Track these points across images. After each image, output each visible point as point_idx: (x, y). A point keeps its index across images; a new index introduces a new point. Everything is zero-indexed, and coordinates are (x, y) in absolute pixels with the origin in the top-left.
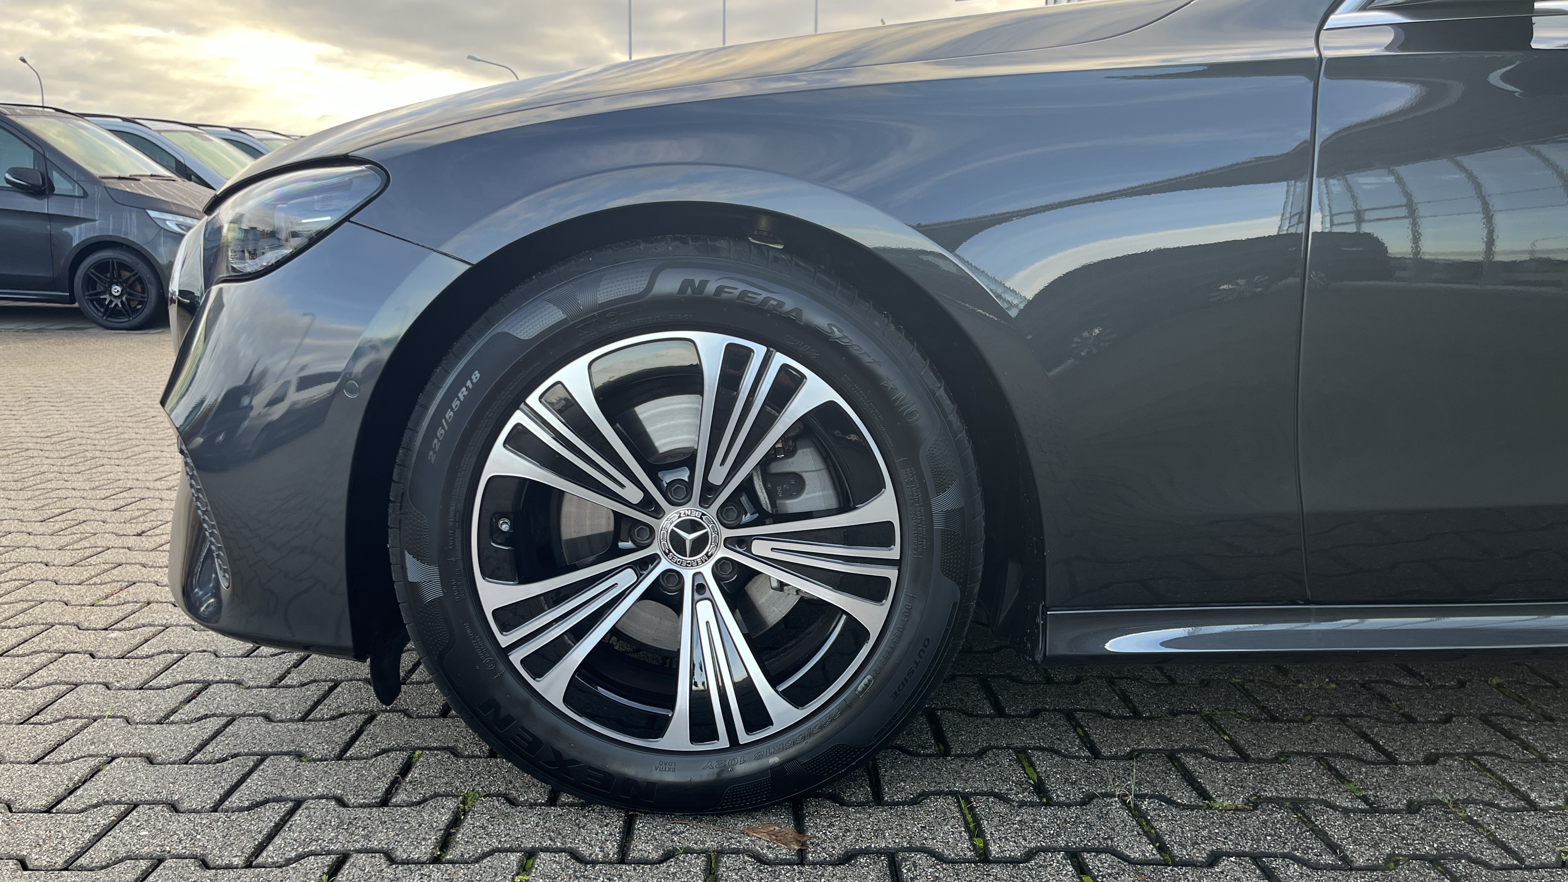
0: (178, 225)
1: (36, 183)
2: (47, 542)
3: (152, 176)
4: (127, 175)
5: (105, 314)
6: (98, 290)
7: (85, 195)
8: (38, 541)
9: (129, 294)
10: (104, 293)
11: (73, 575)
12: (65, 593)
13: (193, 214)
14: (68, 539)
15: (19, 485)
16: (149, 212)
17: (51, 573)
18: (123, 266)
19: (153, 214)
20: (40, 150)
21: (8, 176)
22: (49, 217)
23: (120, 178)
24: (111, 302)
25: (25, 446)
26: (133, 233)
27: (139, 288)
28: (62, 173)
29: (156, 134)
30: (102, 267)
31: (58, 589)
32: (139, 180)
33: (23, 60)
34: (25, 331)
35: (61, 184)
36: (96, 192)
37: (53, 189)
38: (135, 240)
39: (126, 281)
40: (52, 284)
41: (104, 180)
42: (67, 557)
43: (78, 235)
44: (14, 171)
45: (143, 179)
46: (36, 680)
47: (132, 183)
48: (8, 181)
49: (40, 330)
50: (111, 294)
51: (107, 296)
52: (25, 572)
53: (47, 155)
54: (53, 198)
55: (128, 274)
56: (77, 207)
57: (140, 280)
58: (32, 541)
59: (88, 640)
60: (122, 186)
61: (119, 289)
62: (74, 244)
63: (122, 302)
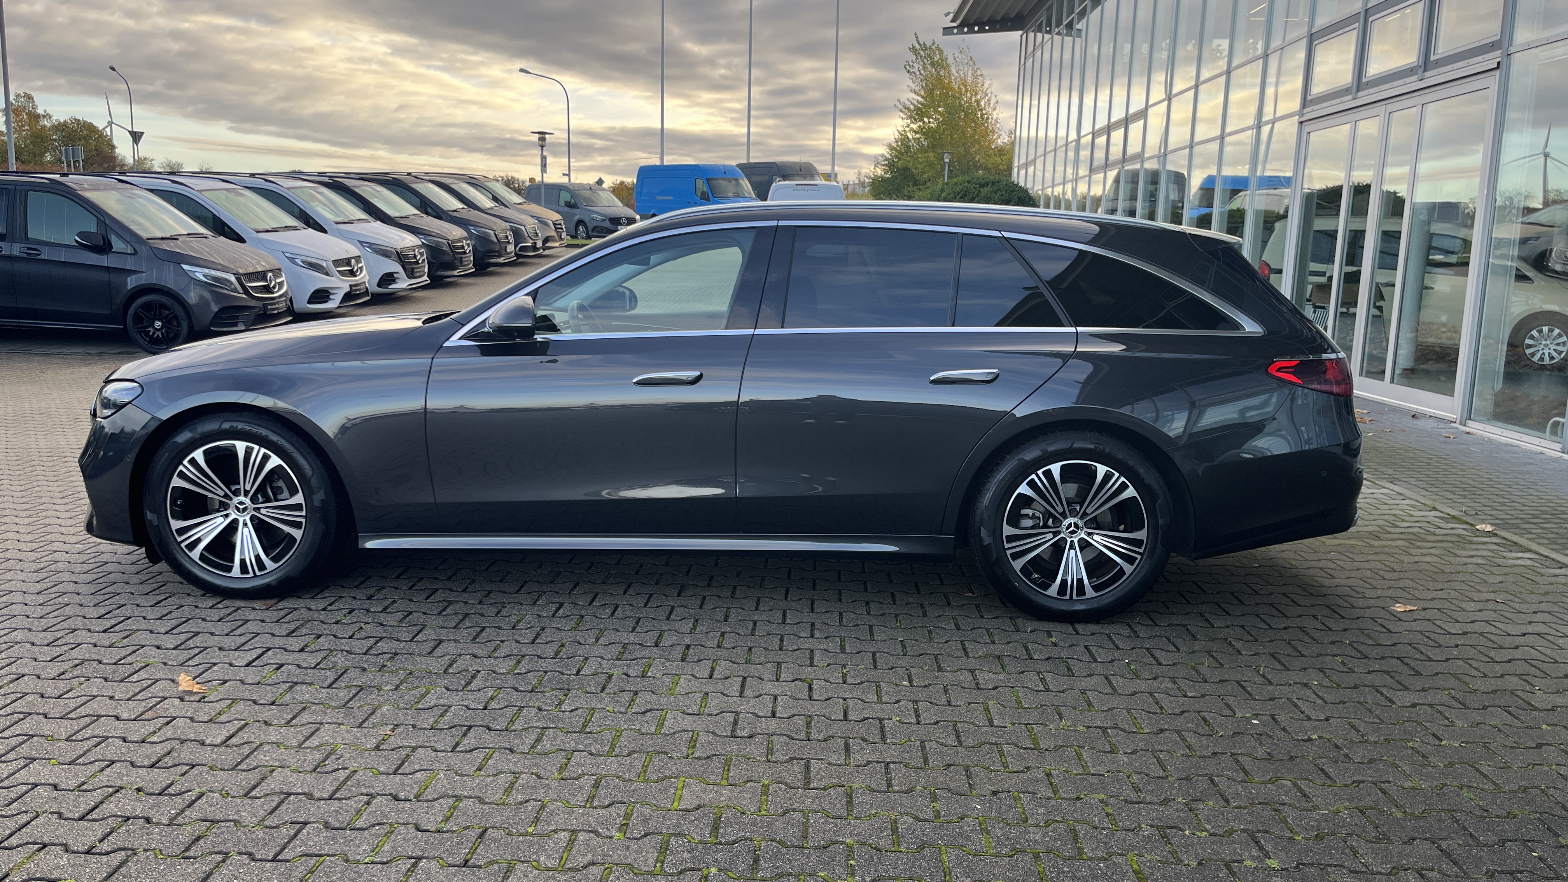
0: (204, 276)
1: (98, 243)
2: (61, 508)
3: (188, 234)
4: (168, 235)
5: (149, 342)
6: (145, 324)
7: (135, 253)
8: (57, 507)
9: (168, 328)
10: (149, 327)
11: (69, 522)
12: (63, 530)
13: (216, 267)
14: (71, 507)
15: (56, 478)
16: (183, 266)
17: (59, 521)
18: (163, 306)
19: (185, 267)
20: (101, 218)
21: (77, 238)
22: (108, 269)
23: (162, 239)
24: (154, 333)
25: (64, 454)
26: (169, 280)
27: (175, 323)
28: (119, 236)
29: (198, 193)
30: (147, 306)
31: (61, 528)
32: (177, 239)
33: (113, 69)
34: (90, 354)
35: (118, 245)
36: (143, 250)
37: (112, 247)
38: (172, 287)
39: (165, 318)
40: (110, 319)
41: (150, 241)
42: (68, 515)
43: (131, 282)
44: (80, 235)
45: (181, 238)
46: (43, 560)
47: (172, 243)
48: (76, 241)
49: (100, 354)
50: (154, 328)
51: (151, 330)
52: (47, 521)
53: (107, 222)
54: (111, 255)
55: (167, 312)
56: (129, 261)
57: (176, 317)
58: (55, 507)
59: (67, 547)
60: (165, 246)
61: (160, 323)
62: (129, 288)
63: (162, 334)
